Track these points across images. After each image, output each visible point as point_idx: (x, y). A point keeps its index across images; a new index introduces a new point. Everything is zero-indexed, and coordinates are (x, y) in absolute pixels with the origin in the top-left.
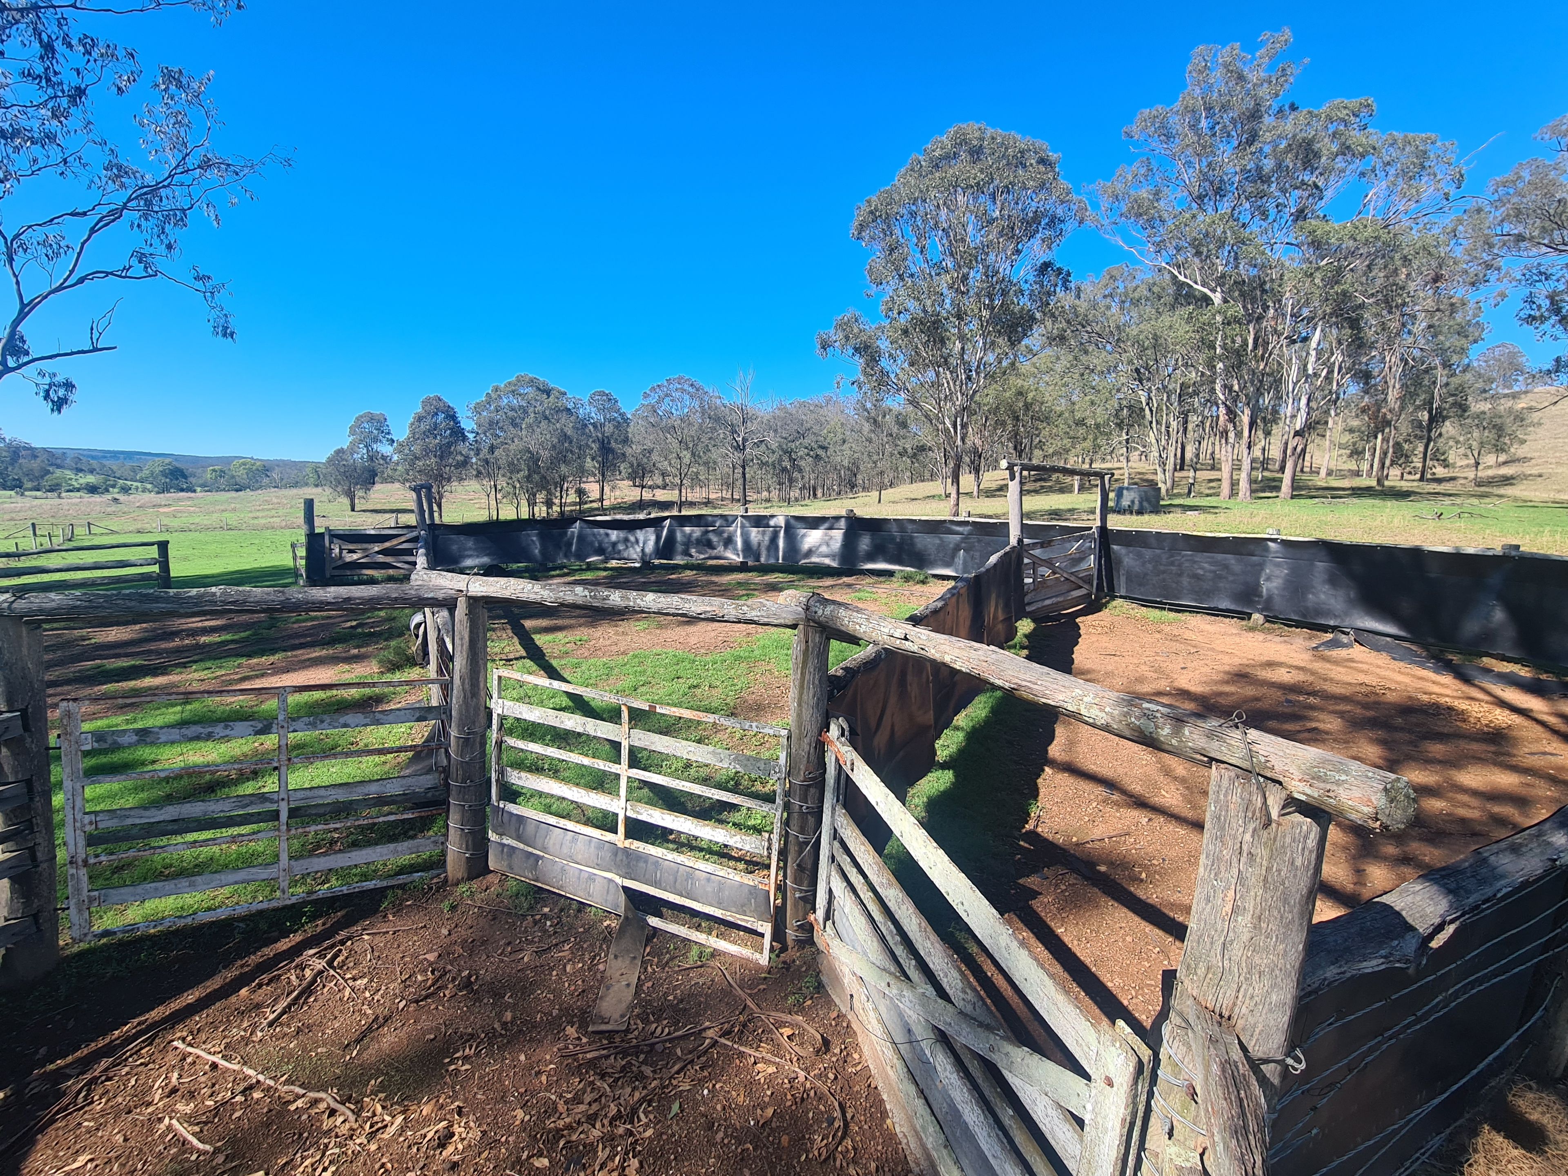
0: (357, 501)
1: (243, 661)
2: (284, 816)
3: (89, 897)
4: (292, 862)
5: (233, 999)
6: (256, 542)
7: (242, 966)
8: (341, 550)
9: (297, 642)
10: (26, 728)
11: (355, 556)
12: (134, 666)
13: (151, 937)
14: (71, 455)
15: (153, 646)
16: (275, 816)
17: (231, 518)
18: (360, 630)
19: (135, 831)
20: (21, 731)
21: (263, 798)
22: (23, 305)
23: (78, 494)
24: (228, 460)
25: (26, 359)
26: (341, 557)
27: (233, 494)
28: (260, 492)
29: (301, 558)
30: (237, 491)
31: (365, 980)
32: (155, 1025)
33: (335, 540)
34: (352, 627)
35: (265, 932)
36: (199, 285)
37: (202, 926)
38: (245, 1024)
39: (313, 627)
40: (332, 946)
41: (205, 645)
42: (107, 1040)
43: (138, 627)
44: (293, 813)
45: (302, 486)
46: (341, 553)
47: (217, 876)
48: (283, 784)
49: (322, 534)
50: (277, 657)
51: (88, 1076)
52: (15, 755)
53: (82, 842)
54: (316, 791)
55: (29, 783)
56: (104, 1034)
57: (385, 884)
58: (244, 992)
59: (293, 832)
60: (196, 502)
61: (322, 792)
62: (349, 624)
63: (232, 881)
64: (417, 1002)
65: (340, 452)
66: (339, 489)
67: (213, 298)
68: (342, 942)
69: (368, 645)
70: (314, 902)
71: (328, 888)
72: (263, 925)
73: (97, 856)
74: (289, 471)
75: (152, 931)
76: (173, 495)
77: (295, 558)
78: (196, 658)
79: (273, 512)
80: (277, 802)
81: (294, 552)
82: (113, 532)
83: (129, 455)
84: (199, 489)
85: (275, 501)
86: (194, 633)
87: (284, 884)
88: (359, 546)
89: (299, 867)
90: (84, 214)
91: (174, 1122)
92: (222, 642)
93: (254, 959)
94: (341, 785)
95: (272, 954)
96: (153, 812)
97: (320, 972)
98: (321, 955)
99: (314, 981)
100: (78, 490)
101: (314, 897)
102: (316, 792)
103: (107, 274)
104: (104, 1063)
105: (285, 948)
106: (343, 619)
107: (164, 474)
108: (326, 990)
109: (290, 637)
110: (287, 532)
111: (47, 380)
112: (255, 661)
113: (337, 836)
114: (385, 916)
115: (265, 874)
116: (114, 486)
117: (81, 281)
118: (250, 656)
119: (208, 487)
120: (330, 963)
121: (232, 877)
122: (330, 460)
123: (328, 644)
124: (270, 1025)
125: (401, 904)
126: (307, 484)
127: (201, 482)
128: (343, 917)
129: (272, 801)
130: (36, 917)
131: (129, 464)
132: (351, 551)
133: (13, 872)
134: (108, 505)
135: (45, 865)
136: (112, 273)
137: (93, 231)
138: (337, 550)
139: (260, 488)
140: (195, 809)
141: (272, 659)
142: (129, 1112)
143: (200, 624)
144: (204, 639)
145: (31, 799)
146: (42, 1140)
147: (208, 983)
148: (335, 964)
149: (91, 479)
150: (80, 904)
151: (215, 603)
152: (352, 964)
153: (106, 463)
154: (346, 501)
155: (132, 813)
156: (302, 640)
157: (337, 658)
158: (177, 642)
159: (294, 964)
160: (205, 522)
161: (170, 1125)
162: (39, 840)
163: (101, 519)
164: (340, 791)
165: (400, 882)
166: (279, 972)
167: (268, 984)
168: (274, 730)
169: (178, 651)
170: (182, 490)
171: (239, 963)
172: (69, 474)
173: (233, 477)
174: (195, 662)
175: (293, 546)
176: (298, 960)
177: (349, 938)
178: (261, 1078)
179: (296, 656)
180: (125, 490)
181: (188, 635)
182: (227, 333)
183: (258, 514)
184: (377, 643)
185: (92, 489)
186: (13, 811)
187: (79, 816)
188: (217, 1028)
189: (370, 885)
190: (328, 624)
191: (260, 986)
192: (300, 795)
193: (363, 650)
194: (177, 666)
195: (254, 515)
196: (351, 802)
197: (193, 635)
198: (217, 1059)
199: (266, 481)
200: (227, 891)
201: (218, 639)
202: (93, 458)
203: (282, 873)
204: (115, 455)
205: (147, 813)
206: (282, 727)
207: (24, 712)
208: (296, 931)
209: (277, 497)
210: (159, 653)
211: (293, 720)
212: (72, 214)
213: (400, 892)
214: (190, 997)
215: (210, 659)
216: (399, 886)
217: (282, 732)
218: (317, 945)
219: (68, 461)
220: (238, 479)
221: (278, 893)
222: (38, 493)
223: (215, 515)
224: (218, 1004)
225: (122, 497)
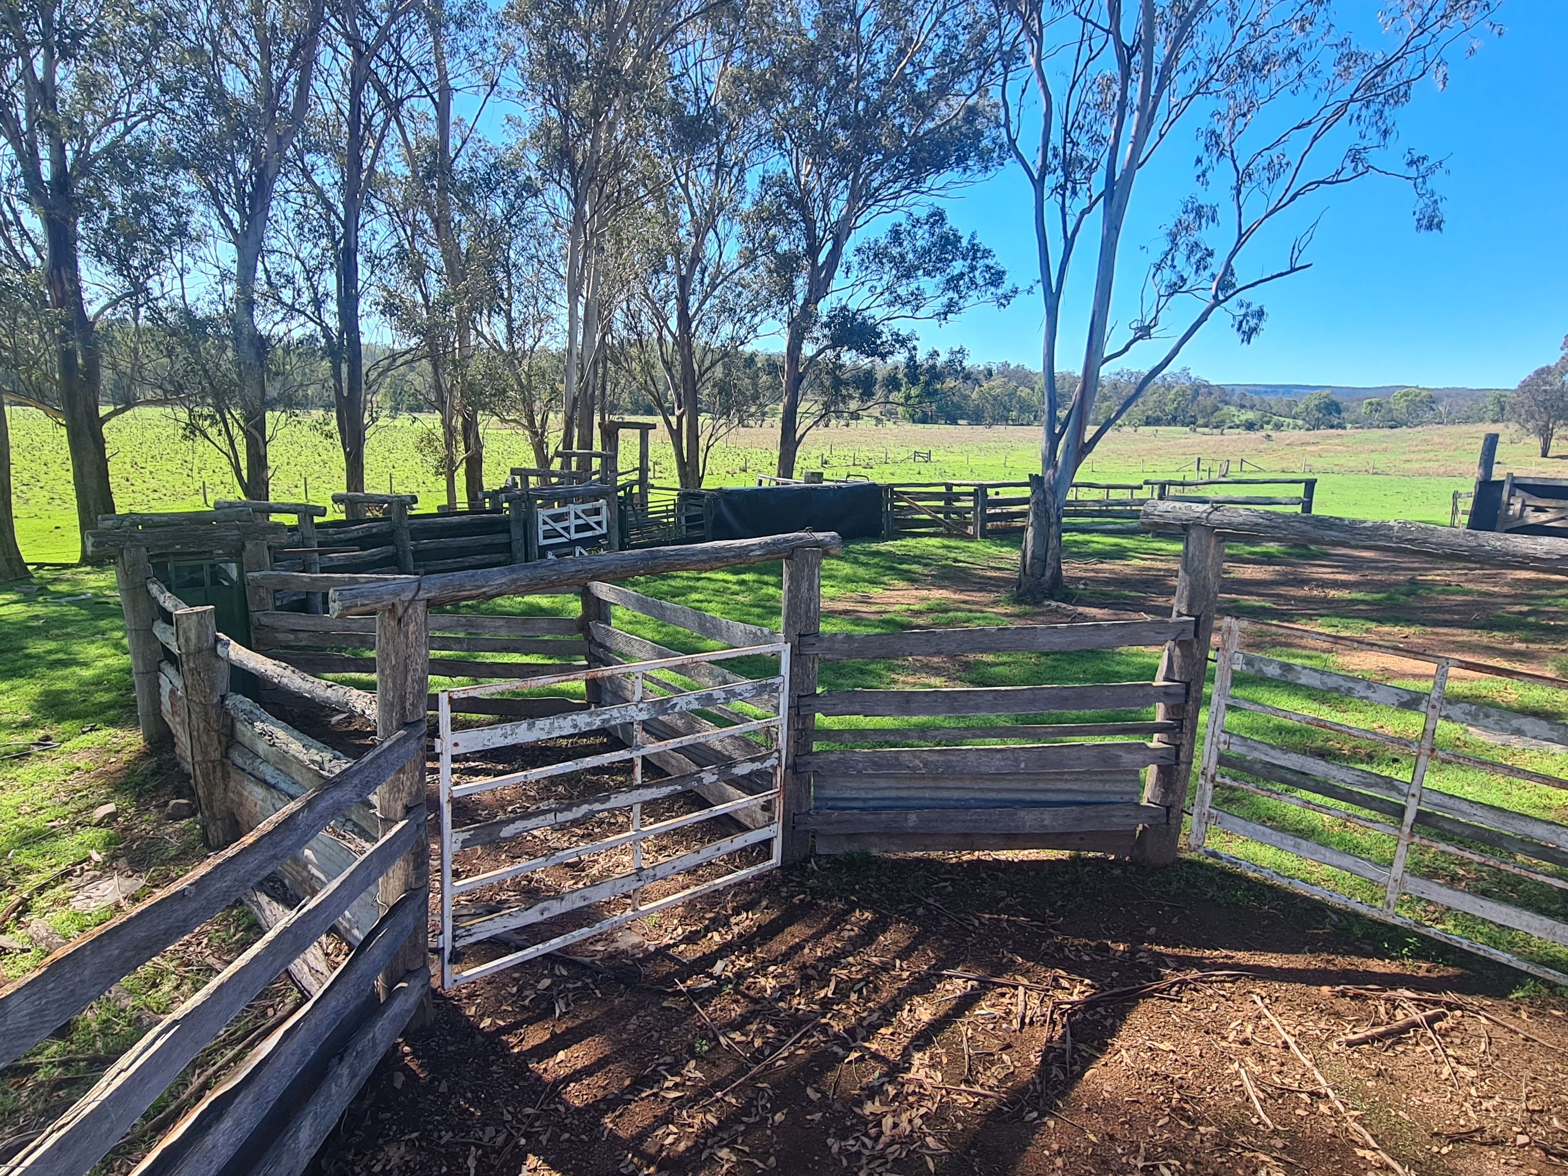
0: (1553, 442)
1: (1373, 625)
2: (1410, 816)
3: (1210, 813)
4: (1407, 876)
5: (1313, 989)
6: (1404, 490)
7: (1328, 961)
8: (1524, 506)
9: (1440, 617)
10: (1196, 635)
11: (1543, 517)
12: (1263, 608)
13: (1248, 880)
14: (1238, 391)
15: (1282, 590)
16: (1399, 811)
17: (1380, 461)
18: (1532, 619)
19: (1258, 766)
20: (1192, 636)
21: (1390, 783)
22: (1241, 236)
23: (1236, 431)
24: (1388, 391)
25: (1231, 292)
26: (1521, 516)
27: (1388, 431)
28: (1419, 428)
29: (1464, 513)
30: (1391, 427)
31: (1473, 1073)
32: (1236, 966)
33: (1518, 492)
34: (1521, 613)
35: (1358, 939)
36: (1412, 172)
37: (1294, 896)
38: (1322, 1025)
39: (1465, 604)
40: (1436, 1003)
41: (1333, 601)
42: (1199, 954)
43: (1271, 568)
44: (1422, 817)
45: (1474, 422)
46: (1522, 510)
47: (1322, 850)
48: (1417, 777)
49: (1501, 483)
50: (1412, 630)
51: (1181, 976)
52: (1184, 656)
53: (1214, 759)
54: (1457, 802)
55: (1188, 685)
56: (1199, 947)
57: (1524, 967)
58: (1325, 989)
59: (1416, 840)
60: (1345, 440)
61: (1465, 807)
62: (1517, 608)
63: (1335, 862)
64: (1547, 1152)
65: (1547, 370)
66: (1530, 426)
67: (1424, 183)
68: (1450, 1007)
69: (1542, 641)
70: (1423, 938)
71: (1443, 930)
72: (1358, 931)
73: (1223, 777)
74: (1461, 402)
75: (1250, 874)
76: (1324, 432)
77: (1454, 513)
78: (1323, 612)
79: (1431, 455)
80: (1406, 796)
81: (1455, 504)
82: (1261, 470)
83: (1288, 389)
84: (1349, 426)
85: (1437, 440)
86: (1324, 584)
87: (1392, 897)
88: (1553, 503)
89: (1416, 886)
90: (1310, 123)
91: (1242, 1071)
92: (1352, 600)
93: (1341, 962)
94: (1492, 807)
95: (1361, 969)
96: (1277, 753)
97: (1415, 1025)
98: (1421, 1005)
99: (1405, 1029)
100: (1238, 427)
101: (1423, 931)
102: (1457, 804)
103: (1319, 183)
104: (1195, 973)
105: (1376, 969)
106: (1508, 600)
107: (1318, 408)
108: (1419, 1049)
109: (1433, 610)
110: (1445, 480)
111: (1243, 311)
112: (1386, 629)
113: (1462, 872)
114: (1516, 1010)
115: (1372, 873)
116: (1268, 423)
117: (1293, 198)
118: (1381, 621)
119: (1359, 423)
120: (1431, 1021)
121: (1336, 859)
122: (1525, 386)
123: (1482, 628)
124: (1350, 1044)
125: (1542, 1007)
126: (1481, 420)
127: (1353, 417)
128: (1456, 977)
129: (1400, 792)
130: (1168, 808)
131: (1286, 398)
132: (1538, 509)
133: (1161, 763)
134: (1262, 443)
135: (1183, 766)
136: (1323, 182)
137: (1315, 138)
138: (1518, 506)
139: (1421, 423)
140: (1318, 768)
141: (1407, 631)
142: (1207, 1033)
143: (1331, 576)
144: (1332, 593)
145: (1186, 702)
146: (1144, 1006)
147: (1293, 958)
148: (1436, 1026)
149: (1250, 415)
150: (1201, 815)
151: (1390, 538)
152: (1457, 1041)
153: (1266, 398)
154: (1536, 443)
155: (1260, 747)
156: (1447, 617)
157: (1493, 649)
158: (1305, 592)
159: (1385, 995)
160: (1351, 464)
161: (1237, 1072)
162: (1184, 742)
163: (1252, 456)
164: (1490, 815)
165: (1549, 977)
166: (1367, 993)
167: (1352, 998)
168: (1423, 708)
169: (1305, 600)
170: (1332, 427)
171: (1325, 956)
172: (1233, 410)
173: (1390, 411)
174: (1322, 616)
175: (1456, 496)
176: (1390, 993)
177: (1459, 1007)
178: (1330, 1092)
179: (1437, 634)
180: (1278, 427)
181: (1317, 586)
182: (1432, 223)
183: (1412, 456)
184: (1556, 642)
185: (1250, 426)
186: (1173, 707)
187: (1217, 732)
188: (1295, 1010)
189: (1503, 957)
190: (1486, 603)
191: (1344, 995)
192: (1435, 798)
193: (1532, 646)
194: (1303, 616)
195: (1406, 457)
196: (1501, 836)
197: (1322, 587)
198: (1291, 1040)
199: (1429, 415)
200: (1328, 870)
201: (1348, 596)
202: (1256, 393)
203: (1391, 882)
204: (1274, 389)
205: (1273, 753)
206: (1434, 707)
207: (1198, 618)
208: (1392, 959)
209: (1440, 435)
210: (1287, 598)
211: (1449, 702)
212: (1298, 128)
213: (1546, 991)
214: (1274, 960)
215: (1337, 615)
216: (1545, 982)
217: (1431, 712)
218: (1417, 990)
219: (1235, 398)
220: (1395, 413)
221: (1379, 904)
222: (1206, 430)
223: (1363, 456)
224: (1298, 985)
225: (1274, 434)
